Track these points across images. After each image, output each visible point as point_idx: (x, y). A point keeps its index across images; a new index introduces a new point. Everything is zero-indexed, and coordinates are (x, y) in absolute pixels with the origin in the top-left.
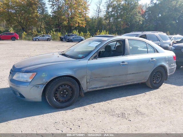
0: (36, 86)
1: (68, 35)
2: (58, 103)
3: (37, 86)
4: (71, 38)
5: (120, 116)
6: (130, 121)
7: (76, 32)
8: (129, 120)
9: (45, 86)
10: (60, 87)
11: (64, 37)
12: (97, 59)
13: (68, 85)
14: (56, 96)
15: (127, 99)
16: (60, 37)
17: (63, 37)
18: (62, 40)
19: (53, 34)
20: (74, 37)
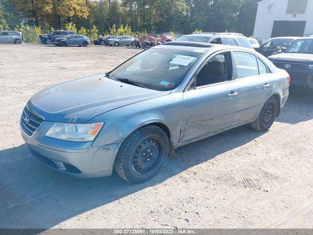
0: (104, 147)
1: (57, 33)
2: (138, 173)
3: (106, 147)
4: (64, 38)
5: (245, 184)
6: (267, 191)
7: (71, 27)
8: (264, 191)
9: (119, 145)
10: (143, 145)
11: (48, 36)
12: (195, 89)
13: (154, 140)
14: (136, 162)
15: (236, 154)
16: (40, 36)
17: (46, 35)
18: (44, 41)
19: (25, 30)
20: (68, 36)
